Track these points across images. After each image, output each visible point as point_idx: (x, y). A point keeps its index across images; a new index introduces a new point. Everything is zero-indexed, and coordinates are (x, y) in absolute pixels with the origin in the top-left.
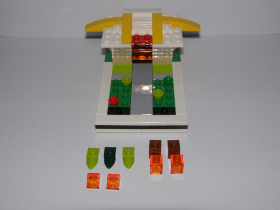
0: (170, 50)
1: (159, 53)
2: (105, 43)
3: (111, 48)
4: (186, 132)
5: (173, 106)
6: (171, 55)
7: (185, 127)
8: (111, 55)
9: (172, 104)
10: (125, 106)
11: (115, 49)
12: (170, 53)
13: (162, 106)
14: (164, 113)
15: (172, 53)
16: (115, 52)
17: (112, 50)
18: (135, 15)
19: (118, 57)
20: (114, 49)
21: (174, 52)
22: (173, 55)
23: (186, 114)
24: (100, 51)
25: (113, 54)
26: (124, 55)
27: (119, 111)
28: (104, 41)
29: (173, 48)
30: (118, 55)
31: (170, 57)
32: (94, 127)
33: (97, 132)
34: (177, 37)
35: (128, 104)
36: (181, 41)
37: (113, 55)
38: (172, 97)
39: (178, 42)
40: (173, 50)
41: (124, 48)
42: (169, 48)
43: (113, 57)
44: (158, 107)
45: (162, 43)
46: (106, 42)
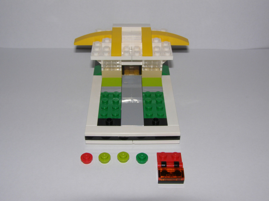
0: (160, 63)
1: (149, 66)
2: (95, 56)
3: (100, 61)
4: (179, 143)
5: (164, 117)
6: (161, 67)
7: (177, 138)
8: (101, 68)
9: (163, 115)
10: (115, 118)
11: (105, 61)
12: (160, 66)
13: (153, 117)
14: (156, 124)
15: (161, 66)
16: (104, 64)
17: (101, 63)
18: (124, 29)
19: (108, 70)
20: (103, 62)
21: (163, 65)
22: (163, 68)
23: (178, 125)
24: (89, 64)
25: (102, 66)
26: (113, 68)
27: (109, 122)
28: (93, 54)
29: (163, 61)
30: (108, 68)
31: (160, 70)
32: (84, 139)
33: (86, 144)
34: (166, 50)
35: (118, 115)
36: (171, 54)
37: (103, 68)
38: (163, 108)
39: (168, 54)
40: (164, 63)
41: (113, 61)
42: (159, 61)
43: (102, 70)
44: (149, 118)
45: (152, 55)
46: (96, 54)
